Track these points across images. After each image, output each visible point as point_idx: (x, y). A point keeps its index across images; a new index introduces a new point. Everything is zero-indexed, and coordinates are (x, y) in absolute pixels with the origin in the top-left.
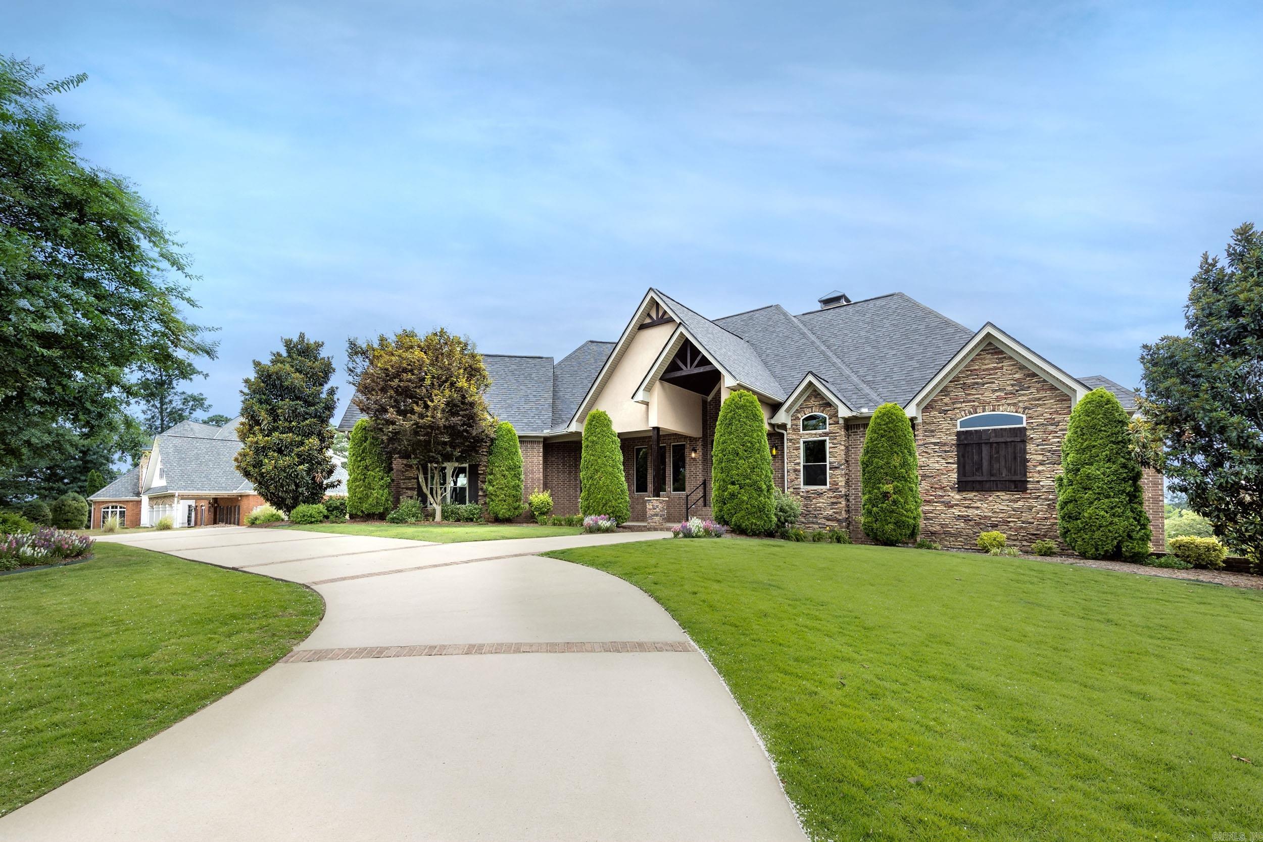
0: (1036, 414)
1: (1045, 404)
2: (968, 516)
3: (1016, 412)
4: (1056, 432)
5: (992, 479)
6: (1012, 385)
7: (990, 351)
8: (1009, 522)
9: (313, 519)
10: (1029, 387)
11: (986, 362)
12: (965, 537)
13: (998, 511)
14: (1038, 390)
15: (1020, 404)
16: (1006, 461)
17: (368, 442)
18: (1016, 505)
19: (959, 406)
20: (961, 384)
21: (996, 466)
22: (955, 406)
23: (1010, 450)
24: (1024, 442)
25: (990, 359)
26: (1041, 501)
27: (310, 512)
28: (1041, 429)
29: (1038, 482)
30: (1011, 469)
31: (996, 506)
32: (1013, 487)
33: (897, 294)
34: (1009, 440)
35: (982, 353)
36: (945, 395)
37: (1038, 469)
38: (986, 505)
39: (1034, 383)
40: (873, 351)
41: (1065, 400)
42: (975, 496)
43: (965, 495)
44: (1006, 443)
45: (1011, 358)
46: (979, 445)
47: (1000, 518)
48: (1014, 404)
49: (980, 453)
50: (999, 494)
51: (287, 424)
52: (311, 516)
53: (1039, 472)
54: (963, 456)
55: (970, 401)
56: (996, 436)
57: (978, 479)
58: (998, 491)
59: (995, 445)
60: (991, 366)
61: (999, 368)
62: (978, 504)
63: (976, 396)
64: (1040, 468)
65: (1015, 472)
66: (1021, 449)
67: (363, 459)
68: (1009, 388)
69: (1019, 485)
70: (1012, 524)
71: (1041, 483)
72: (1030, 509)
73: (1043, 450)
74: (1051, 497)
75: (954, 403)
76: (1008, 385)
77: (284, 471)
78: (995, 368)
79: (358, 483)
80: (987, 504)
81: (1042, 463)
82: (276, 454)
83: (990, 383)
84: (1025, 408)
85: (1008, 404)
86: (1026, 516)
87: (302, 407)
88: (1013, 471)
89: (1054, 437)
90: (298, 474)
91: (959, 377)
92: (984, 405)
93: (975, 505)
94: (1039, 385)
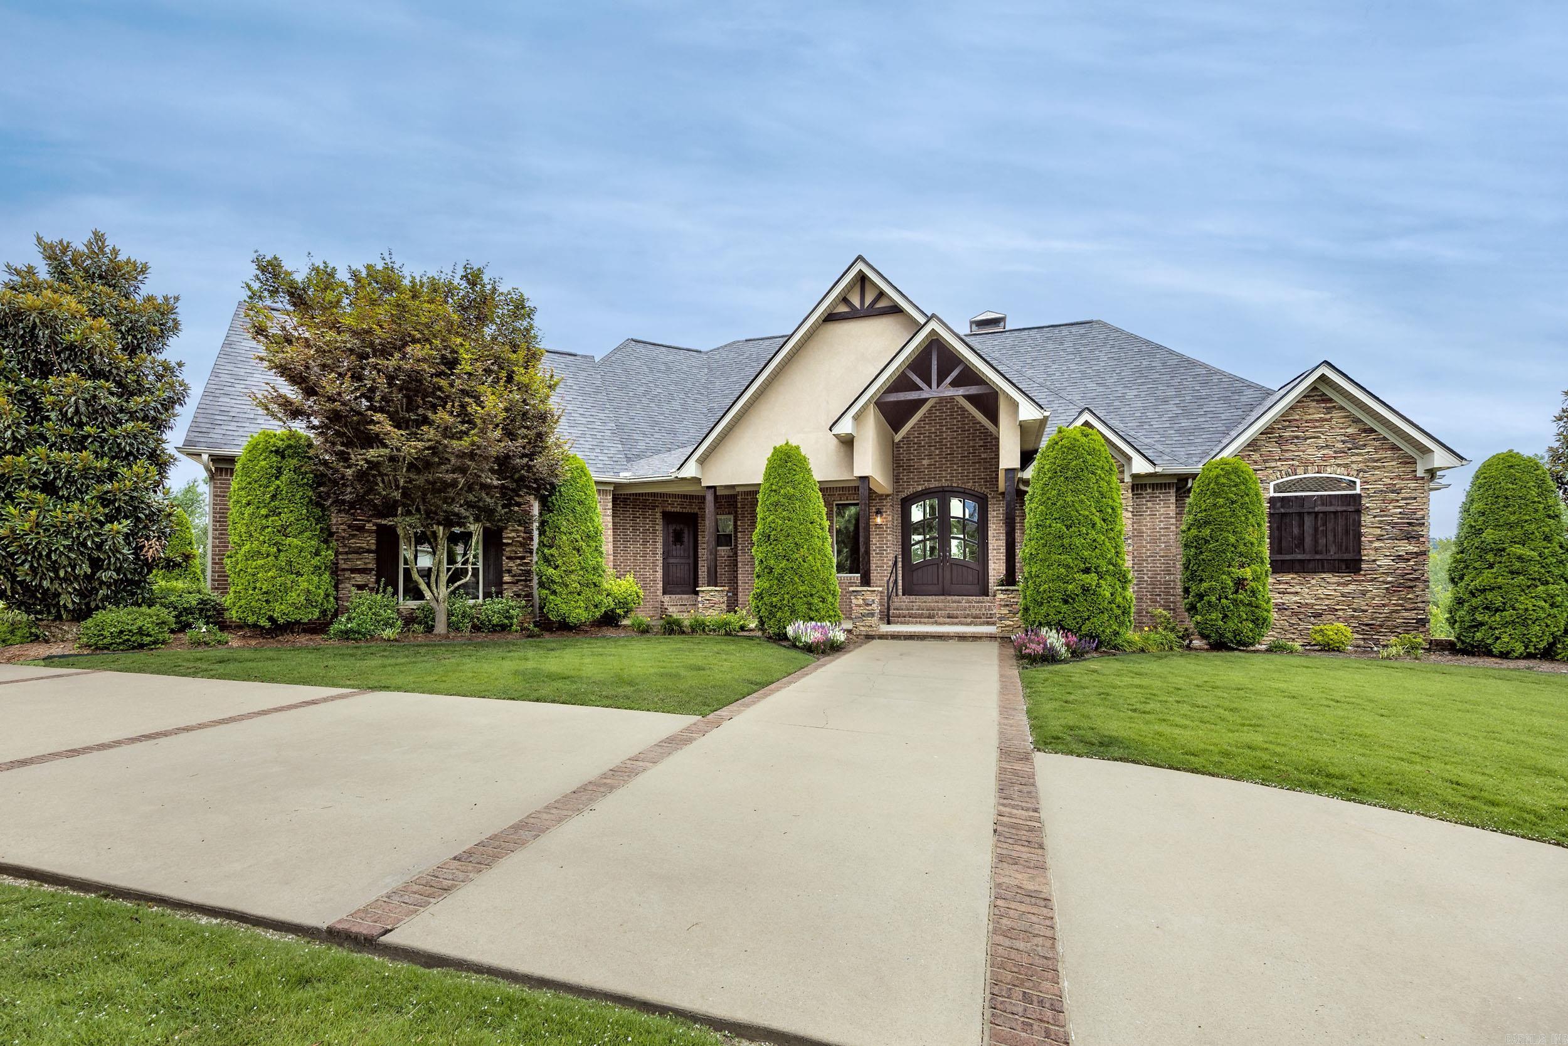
0: (1373, 478)
1: (1384, 467)
2: (1283, 604)
3: (1348, 475)
4: (1398, 501)
5: (1318, 557)
6: (1344, 442)
7: (1316, 398)
8: (1337, 610)
9: (147, 640)
10: (1365, 445)
11: (1311, 411)
12: (1278, 630)
13: (1322, 596)
14: (1376, 450)
15: (1354, 466)
16: (1335, 536)
17: (283, 478)
18: (1346, 590)
19: (1273, 464)
20: (1276, 437)
21: (1322, 541)
22: (1267, 465)
23: (1341, 522)
24: (1358, 512)
25: (1315, 408)
26: (1378, 584)
27: (139, 623)
28: (1379, 496)
29: (1374, 561)
30: (1341, 546)
31: (1319, 592)
32: (1344, 567)
33: (1097, 322)
34: (1339, 509)
35: (1305, 399)
36: (1254, 451)
37: (1374, 545)
38: (1307, 590)
39: (1371, 440)
40: (1101, 389)
41: (1409, 463)
42: (1292, 578)
43: (1279, 577)
44: (1335, 513)
45: (1342, 408)
46: (1301, 515)
47: (1327, 605)
48: (1346, 466)
49: (1302, 525)
50: (1324, 576)
51: (68, 430)
52: (141, 631)
53: (1376, 549)
54: (1279, 528)
55: (1287, 460)
56: (1323, 504)
57: (1299, 557)
58: (1324, 572)
59: (1321, 515)
60: (1317, 416)
61: (1326, 420)
62: (1297, 589)
63: (1296, 454)
64: (1377, 544)
65: (1346, 549)
66: (1354, 520)
67: (275, 512)
68: (1340, 445)
69: (1352, 565)
70: (1340, 613)
71: (1378, 563)
72: (1364, 593)
73: (1381, 522)
74: (1389, 579)
75: (1265, 461)
76: (1338, 441)
77: (66, 534)
78: (1322, 420)
79: (260, 562)
80: (1309, 588)
81: (1379, 538)
82: (40, 496)
83: (1314, 438)
84: (1359, 471)
85: (1338, 465)
86: (1359, 602)
87: (112, 394)
88: (1344, 548)
89: (1395, 507)
90: (103, 542)
91: (1274, 428)
92: (1306, 464)
93: (1293, 590)
94: (1377, 444)
